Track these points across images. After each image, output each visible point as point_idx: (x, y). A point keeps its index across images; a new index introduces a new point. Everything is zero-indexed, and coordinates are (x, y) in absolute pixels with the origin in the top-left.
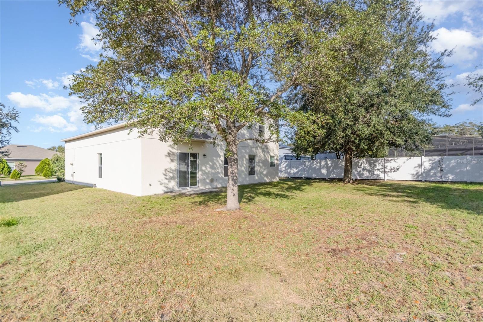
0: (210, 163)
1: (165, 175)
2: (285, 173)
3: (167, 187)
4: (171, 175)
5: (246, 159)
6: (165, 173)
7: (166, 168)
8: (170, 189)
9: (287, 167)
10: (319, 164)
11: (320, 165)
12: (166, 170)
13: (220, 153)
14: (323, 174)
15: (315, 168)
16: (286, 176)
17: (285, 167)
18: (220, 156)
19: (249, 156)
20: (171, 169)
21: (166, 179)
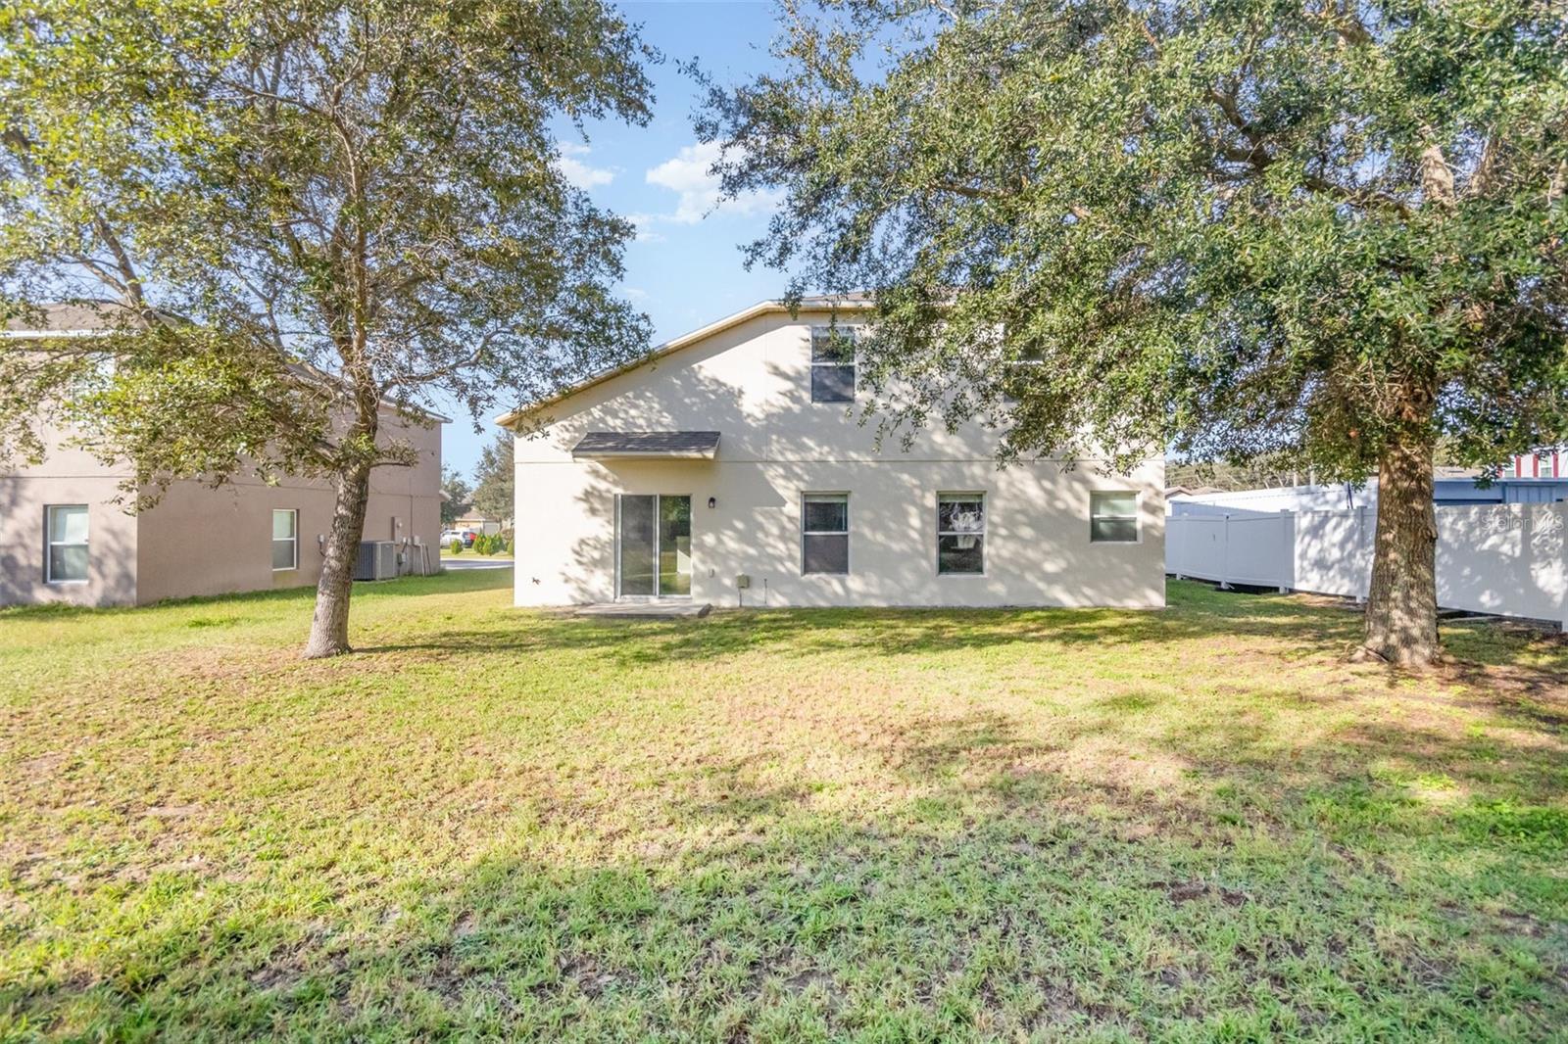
0: (739, 525)
1: (577, 553)
2: (1345, 572)
3: (583, 591)
4: (596, 555)
5: (924, 510)
6: (577, 549)
7: (584, 536)
8: (592, 595)
9: (1349, 546)
10: (1517, 533)
11: (1527, 538)
12: (583, 542)
13: (781, 491)
14: (1546, 597)
15: (1494, 552)
16: (1343, 591)
17: (1342, 545)
18: (782, 502)
19: (940, 495)
20: (597, 539)
21: (580, 563)
